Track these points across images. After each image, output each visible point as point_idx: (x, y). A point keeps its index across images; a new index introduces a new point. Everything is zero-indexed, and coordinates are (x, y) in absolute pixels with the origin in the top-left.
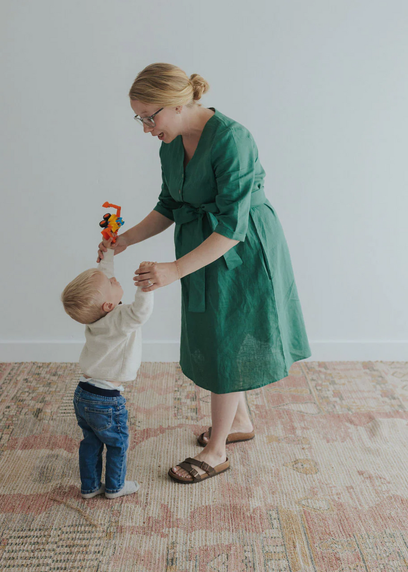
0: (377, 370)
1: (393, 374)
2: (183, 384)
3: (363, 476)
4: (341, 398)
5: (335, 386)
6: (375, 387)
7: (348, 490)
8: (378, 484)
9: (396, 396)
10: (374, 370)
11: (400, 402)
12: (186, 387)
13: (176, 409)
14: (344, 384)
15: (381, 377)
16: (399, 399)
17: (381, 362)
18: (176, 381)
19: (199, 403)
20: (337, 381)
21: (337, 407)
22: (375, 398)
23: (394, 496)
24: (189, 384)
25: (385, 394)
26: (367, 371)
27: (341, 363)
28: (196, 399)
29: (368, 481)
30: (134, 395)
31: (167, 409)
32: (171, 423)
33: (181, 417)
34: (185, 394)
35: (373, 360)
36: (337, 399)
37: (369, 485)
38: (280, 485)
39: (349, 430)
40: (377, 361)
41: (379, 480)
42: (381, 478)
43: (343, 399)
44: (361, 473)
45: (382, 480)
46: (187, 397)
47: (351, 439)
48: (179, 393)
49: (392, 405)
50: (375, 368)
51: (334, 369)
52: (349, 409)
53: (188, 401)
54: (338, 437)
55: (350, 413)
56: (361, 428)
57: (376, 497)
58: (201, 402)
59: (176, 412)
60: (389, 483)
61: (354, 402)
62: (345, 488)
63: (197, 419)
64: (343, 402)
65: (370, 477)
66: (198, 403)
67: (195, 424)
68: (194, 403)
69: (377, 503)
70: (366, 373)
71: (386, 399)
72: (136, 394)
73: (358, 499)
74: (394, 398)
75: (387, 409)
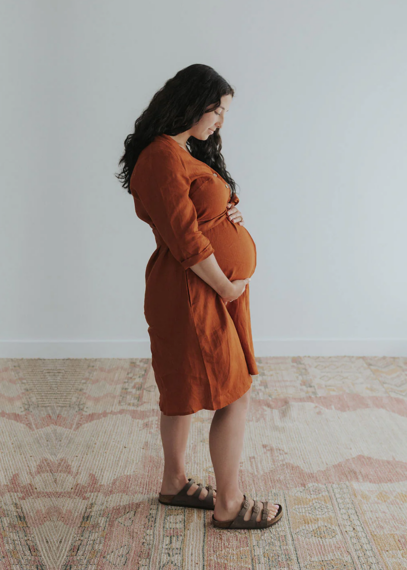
0: (303, 364)
1: (316, 367)
2: (133, 376)
3: (266, 449)
4: (266, 386)
5: (264, 377)
6: (297, 377)
7: (250, 459)
8: (276, 455)
9: (313, 384)
10: (301, 364)
11: (315, 389)
12: (135, 379)
13: (121, 397)
14: (271, 375)
15: (305, 369)
16: (314, 387)
17: (309, 357)
18: (128, 374)
19: (143, 392)
20: (265, 372)
21: (261, 394)
22: (294, 387)
23: (286, 463)
24: (138, 376)
25: (304, 383)
26: (295, 364)
27: (274, 358)
28: (141, 388)
29: (269, 454)
30: (88, 386)
31: (114, 397)
32: (115, 409)
33: (124, 404)
34: (132, 385)
35: (301, 355)
36: (262, 388)
37: (268, 456)
38: (195, 457)
39: (265, 413)
40: (305, 356)
41: (278, 451)
42: (280, 450)
43: (267, 388)
44: (264, 446)
45: (281, 451)
46: (134, 387)
47: (265, 419)
48: (127, 384)
49: (307, 392)
50: (302, 362)
51: (267, 363)
52: (270, 396)
53: (134, 391)
54: (254, 418)
55: (270, 399)
56: (276, 410)
57: (272, 465)
58: (145, 391)
59: (121, 399)
60: (286, 454)
61: (276, 390)
62: (249, 458)
63: (138, 406)
64: (267, 389)
65: (272, 450)
66: (141, 391)
67: (135, 409)
68: (138, 392)
69: (271, 469)
70: (293, 366)
71: (304, 387)
72: (89, 385)
73: (257, 467)
74: (311, 387)
75: (303, 395)
